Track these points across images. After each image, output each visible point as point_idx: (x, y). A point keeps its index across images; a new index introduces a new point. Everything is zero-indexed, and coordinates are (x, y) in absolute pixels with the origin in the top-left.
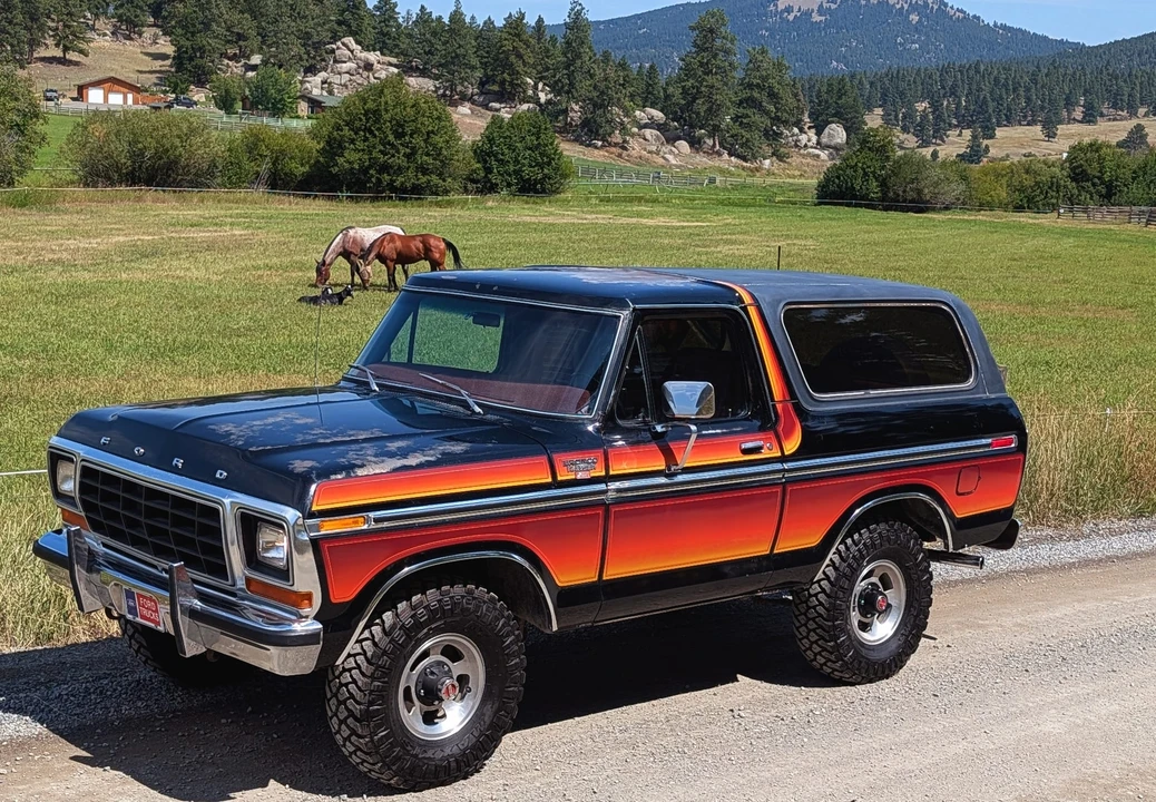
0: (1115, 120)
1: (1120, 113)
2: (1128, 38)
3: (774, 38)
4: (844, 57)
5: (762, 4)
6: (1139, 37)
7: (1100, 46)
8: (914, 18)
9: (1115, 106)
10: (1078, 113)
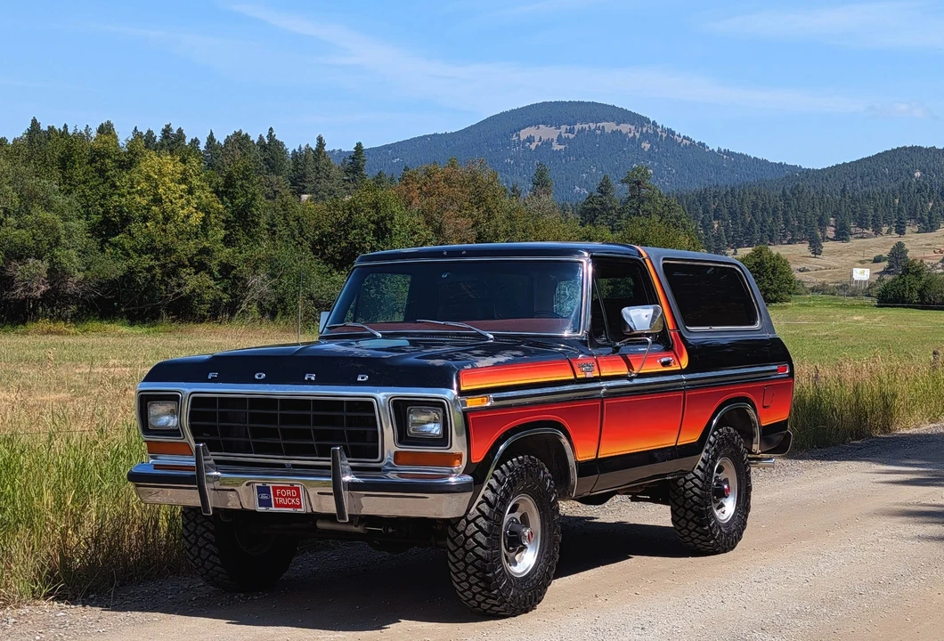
0: (861, 238)
1: (866, 231)
2: (848, 162)
3: (519, 166)
4: (586, 182)
5: (505, 135)
6: (858, 161)
7: (824, 169)
8: (646, 146)
9: (861, 225)
10: (830, 232)
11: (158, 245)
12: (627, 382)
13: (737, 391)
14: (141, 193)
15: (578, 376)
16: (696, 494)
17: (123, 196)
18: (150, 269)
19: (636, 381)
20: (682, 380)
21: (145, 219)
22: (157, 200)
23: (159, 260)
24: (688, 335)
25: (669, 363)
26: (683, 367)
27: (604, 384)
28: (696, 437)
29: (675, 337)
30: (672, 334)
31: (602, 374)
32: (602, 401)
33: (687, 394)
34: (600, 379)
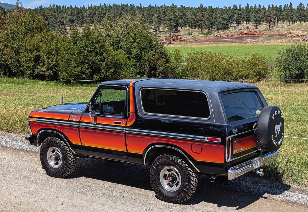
15: (70, 119)
19: (96, 126)
20: (125, 130)
24: (143, 116)
25: (120, 123)
26: (127, 126)
27: (81, 124)
28: (140, 152)
29: (132, 115)
30: (131, 114)
31: (81, 121)
32: (79, 128)
33: (127, 135)
34: (80, 122)
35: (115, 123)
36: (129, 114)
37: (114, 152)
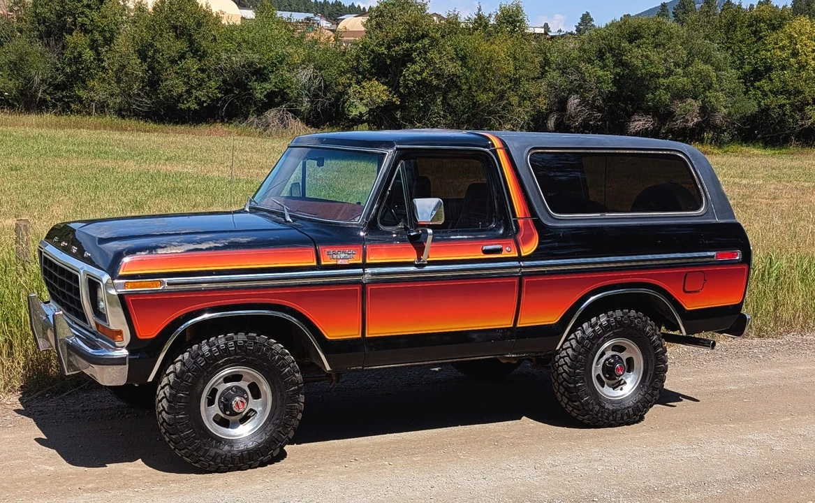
11: (791, 88)
12: (412, 269)
13: (628, 277)
14: (782, 48)
15: (323, 263)
16: (565, 371)
17: (769, 51)
18: (783, 106)
19: (427, 268)
20: (521, 267)
21: (783, 68)
22: (795, 54)
23: (790, 99)
24: (553, 222)
25: (499, 251)
26: (523, 255)
27: (368, 270)
28: (552, 319)
29: (524, 224)
30: (520, 222)
31: (368, 261)
32: (364, 286)
33: (525, 280)
34: (364, 265)
35: (486, 252)
36: (516, 222)
37: (475, 336)
